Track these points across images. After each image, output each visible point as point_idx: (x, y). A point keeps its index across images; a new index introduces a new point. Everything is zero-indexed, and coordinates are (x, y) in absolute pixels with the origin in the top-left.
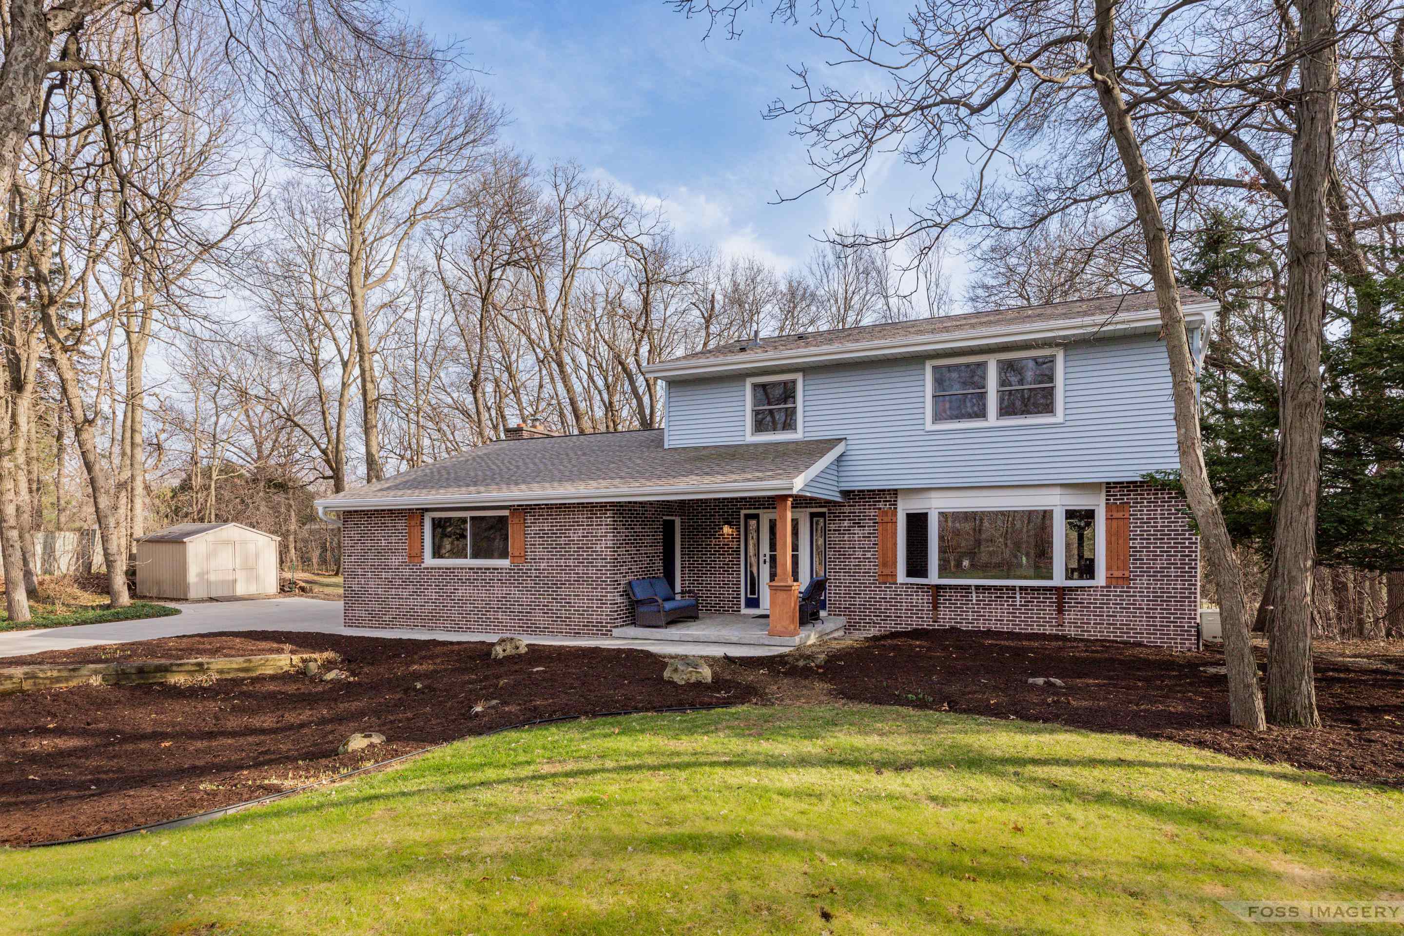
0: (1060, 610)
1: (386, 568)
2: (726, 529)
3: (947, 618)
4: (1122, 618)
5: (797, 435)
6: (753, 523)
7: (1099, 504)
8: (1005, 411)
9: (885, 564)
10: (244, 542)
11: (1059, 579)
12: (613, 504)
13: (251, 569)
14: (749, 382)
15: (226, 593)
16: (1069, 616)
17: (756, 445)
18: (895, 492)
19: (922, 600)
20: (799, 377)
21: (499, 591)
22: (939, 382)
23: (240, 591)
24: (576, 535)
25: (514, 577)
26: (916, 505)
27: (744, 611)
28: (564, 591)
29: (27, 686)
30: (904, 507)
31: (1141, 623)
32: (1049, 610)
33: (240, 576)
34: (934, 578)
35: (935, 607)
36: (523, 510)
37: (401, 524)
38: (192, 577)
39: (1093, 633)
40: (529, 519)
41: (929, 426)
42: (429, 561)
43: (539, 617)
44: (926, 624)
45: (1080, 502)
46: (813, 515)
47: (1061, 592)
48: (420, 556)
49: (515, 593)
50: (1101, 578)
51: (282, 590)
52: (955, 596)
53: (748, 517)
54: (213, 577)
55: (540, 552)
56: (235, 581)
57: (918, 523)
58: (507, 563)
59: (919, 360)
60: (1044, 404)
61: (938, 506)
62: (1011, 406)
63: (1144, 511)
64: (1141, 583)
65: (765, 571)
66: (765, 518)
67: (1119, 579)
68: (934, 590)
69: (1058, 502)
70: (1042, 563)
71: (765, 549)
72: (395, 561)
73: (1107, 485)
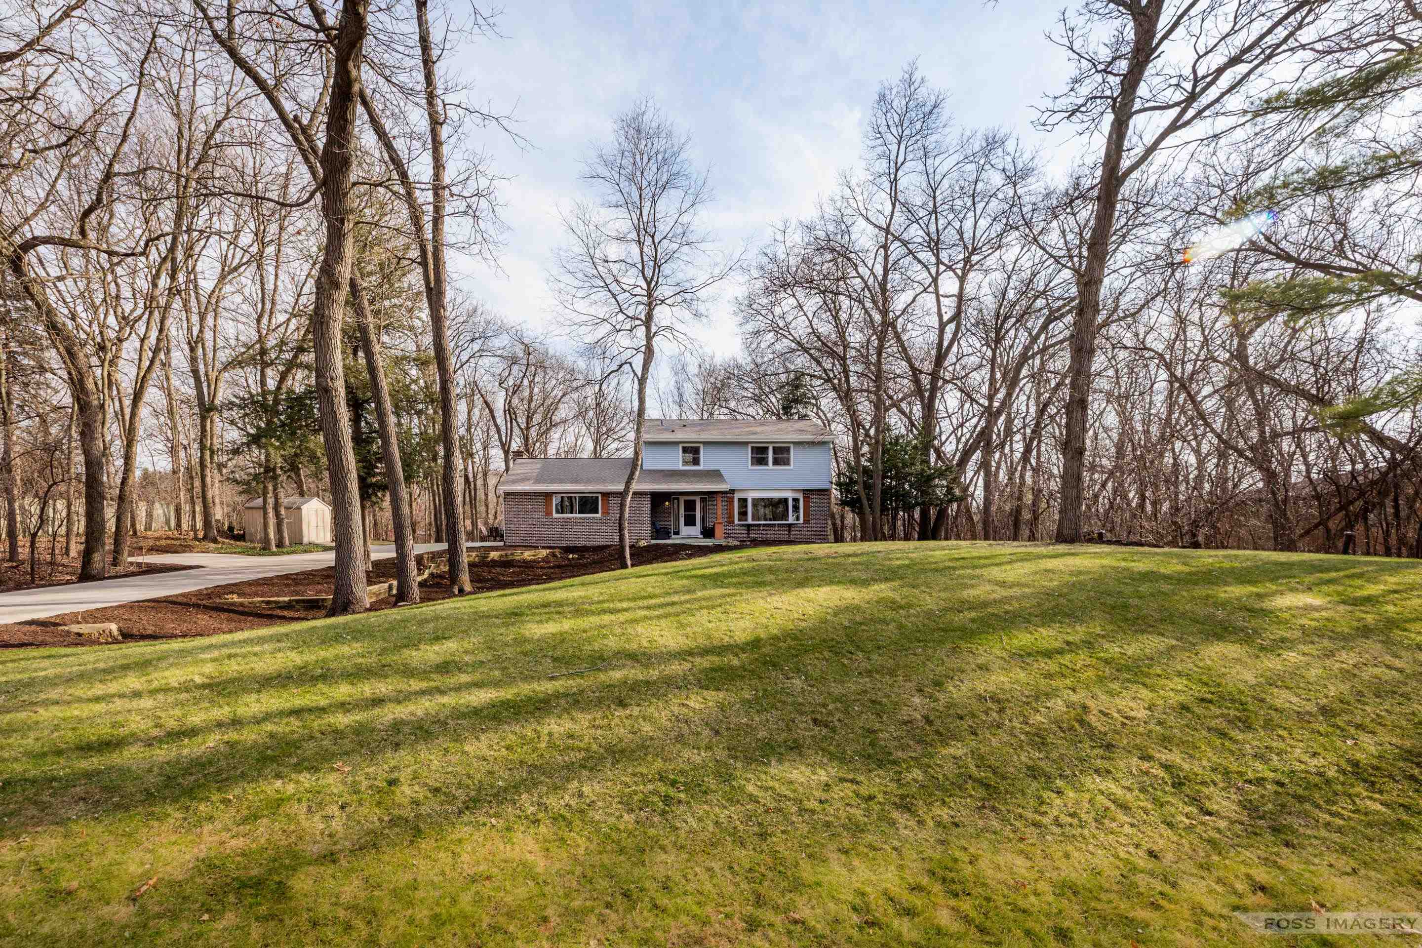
0: (790, 532)
1: (532, 518)
2: (669, 503)
3: (752, 536)
4: (808, 534)
5: (701, 467)
6: (677, 501)
7: (800, 496)
8: (774, 464)
9: (730, 517)
10: (320, 510)
11: (791, 521)
12: (649, 493)
14: (681, 446)
16: (792, 534)
17: (683, 470)
18: (735, 491)
19: (743, 530)
20: (702, 446)
21: (595, 527)
22: (753, 452)
23: (321, 539)
25: (603, 521)
26: (742, 495)
27: (673, 537)
30: (738, 496)
31: (813, 535)
32: (787, 532)
33: (320, 530)
34: (750, 521)
35: (748, 532)
36: (607, 494)
37: (541, 499)
38: (304, 530)
39: (800, 538)
40: (611, 498)
41: (750, 467)
42: (555, 515)
44: (744, 537)
45: (796, 495)
46: (701, 498)
47: (790, 525)
48: (551, 513)
49: (604, 528)
50: (801, 521)
52: (755, 528)
53: (676, 498)
55: (616, 511)
56: (318, 533)
57: (743, 502)
58: (599, 515)
59: (747, 443)
60: (786, 462)
61: (751, 496)
62: (776, 462)
63: (814, 500)
64: (813, 522)
65: (682, 521)
66: (682, 499)
67: (806, 521)
68: (749, 526)
69: (790, 495)
70: (785, 516)
71: (682, 511)
72: (537, 515)
73: (804, 491)
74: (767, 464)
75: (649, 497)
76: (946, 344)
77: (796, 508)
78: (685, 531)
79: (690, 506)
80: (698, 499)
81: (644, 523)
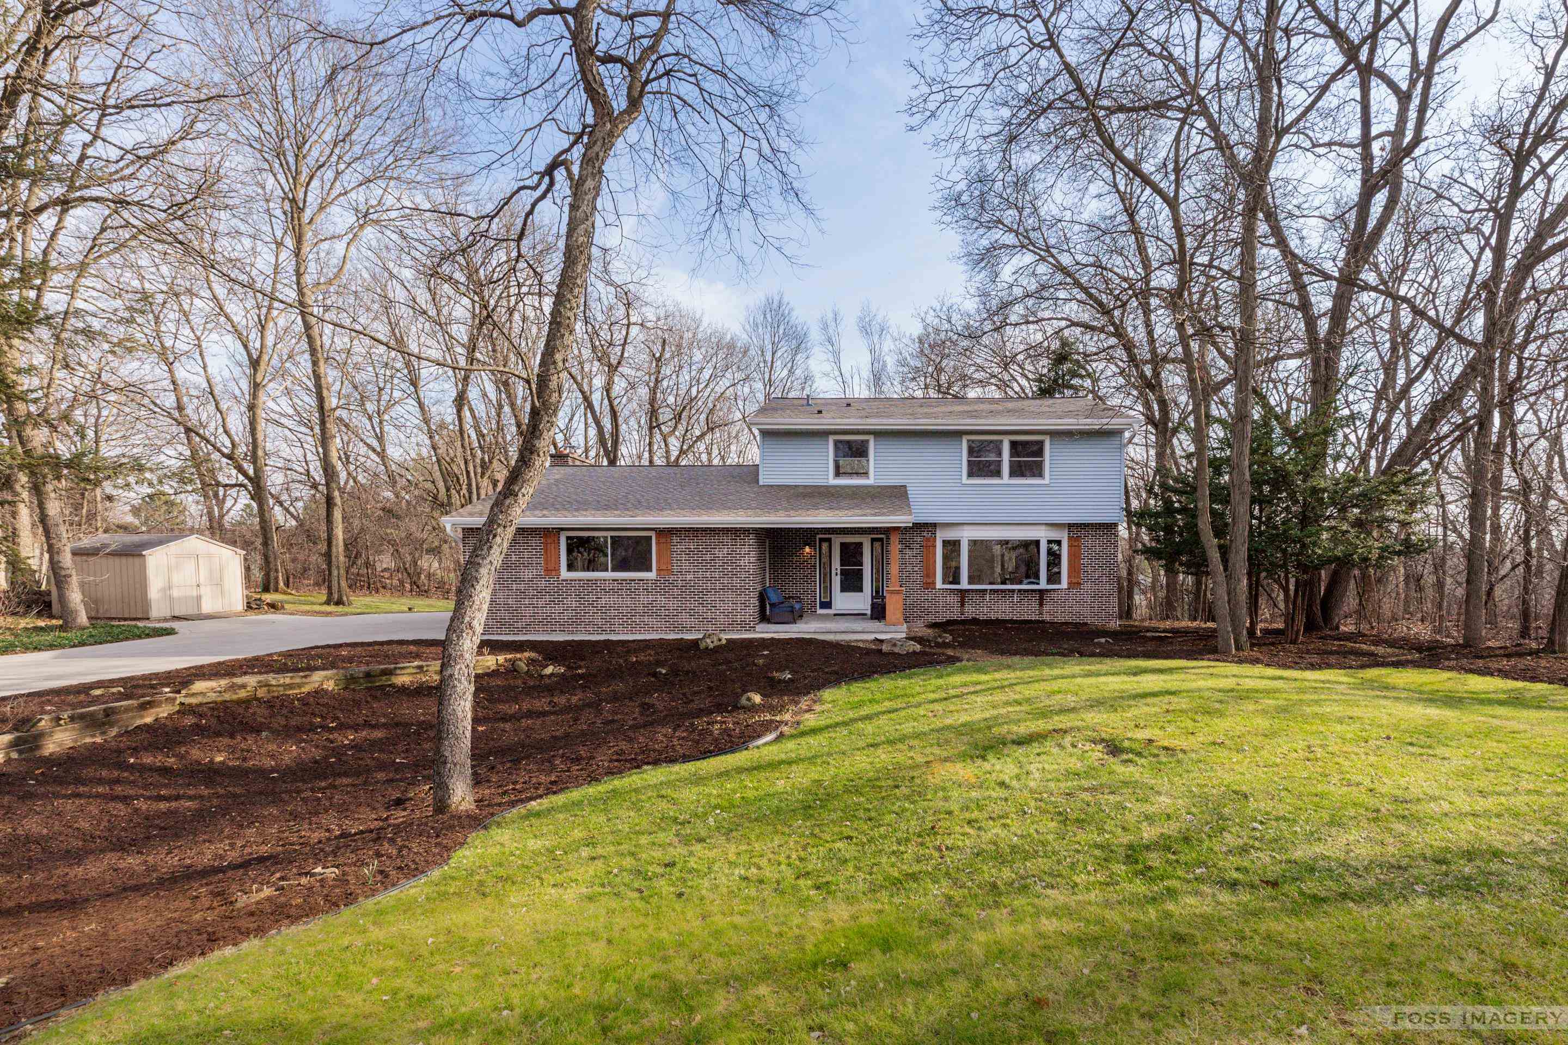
0: (1041, 605)
1: (517, 580)
2: (807, 549)
3: (970, 611)
4: (1076, 609)
5: (870, 481)
6: (825, 546)
7: (1064, 536)
8: (1013, 474)
9: (928, 576)
10: (210, 556)
11: (1043, 584)
12: (755, 529)
13: (218, 583)
14: (831, 439)
15: (191, 611)
16: (1046, 608)
17: (835, 487)
18: (934, 525)
19: (954, 600)
20: (871, 439)
21: (644, 599)
22: (971, 451)
23: (207, 608)
24: (721, 553)
25: (661, 586)
26: (951, 535)
27: (820, 611)
28: (710, 598)
29: (261, 693)
30: (941, 536)
31: (1086, 611)
32: (1035, 605)
33: (206, 592)
34: (964, 584)
35: (963, 605)
36: (665, 533)
37: (535, 541)
38: (154, 591)
39: (1060, 618)
40: (675, 539)
41: (965, 480)
42: (565, 574)
43: (684, 618)
44: (955, 615)
45: (1054, 535)
46: (873, 540)
47: (1041, 592)
48: (557, 570)
49: (662, 600)
50: (1064, 584)
51: (249, 607)
52: (976, 597)
53: (821, 540)
54: (175, 593)
55: (686, 566)
56: (199, 598)
57: (952, 547)
58: (652, 575)
59: (958, 434)
60: (1036, 470)
61: (966, 535)
62: (1018, 470)
63: (1089, 542)
64: (1087, 586)
65: (837, 581)
66: (837, 541)
67: (1074, 584)
68: (963, 593)
69: (1042, 535)
70: (1033, 574)
71: (836, 565)
72: (527, 574)
73: (1070, 526)
74: (998, 473)
75: (751, 540)
76: (1372, 224)
77: (1054, 558)
78: (844, 601)
79: (851, 554)
80: (866, 542)
81: (741, 591)
